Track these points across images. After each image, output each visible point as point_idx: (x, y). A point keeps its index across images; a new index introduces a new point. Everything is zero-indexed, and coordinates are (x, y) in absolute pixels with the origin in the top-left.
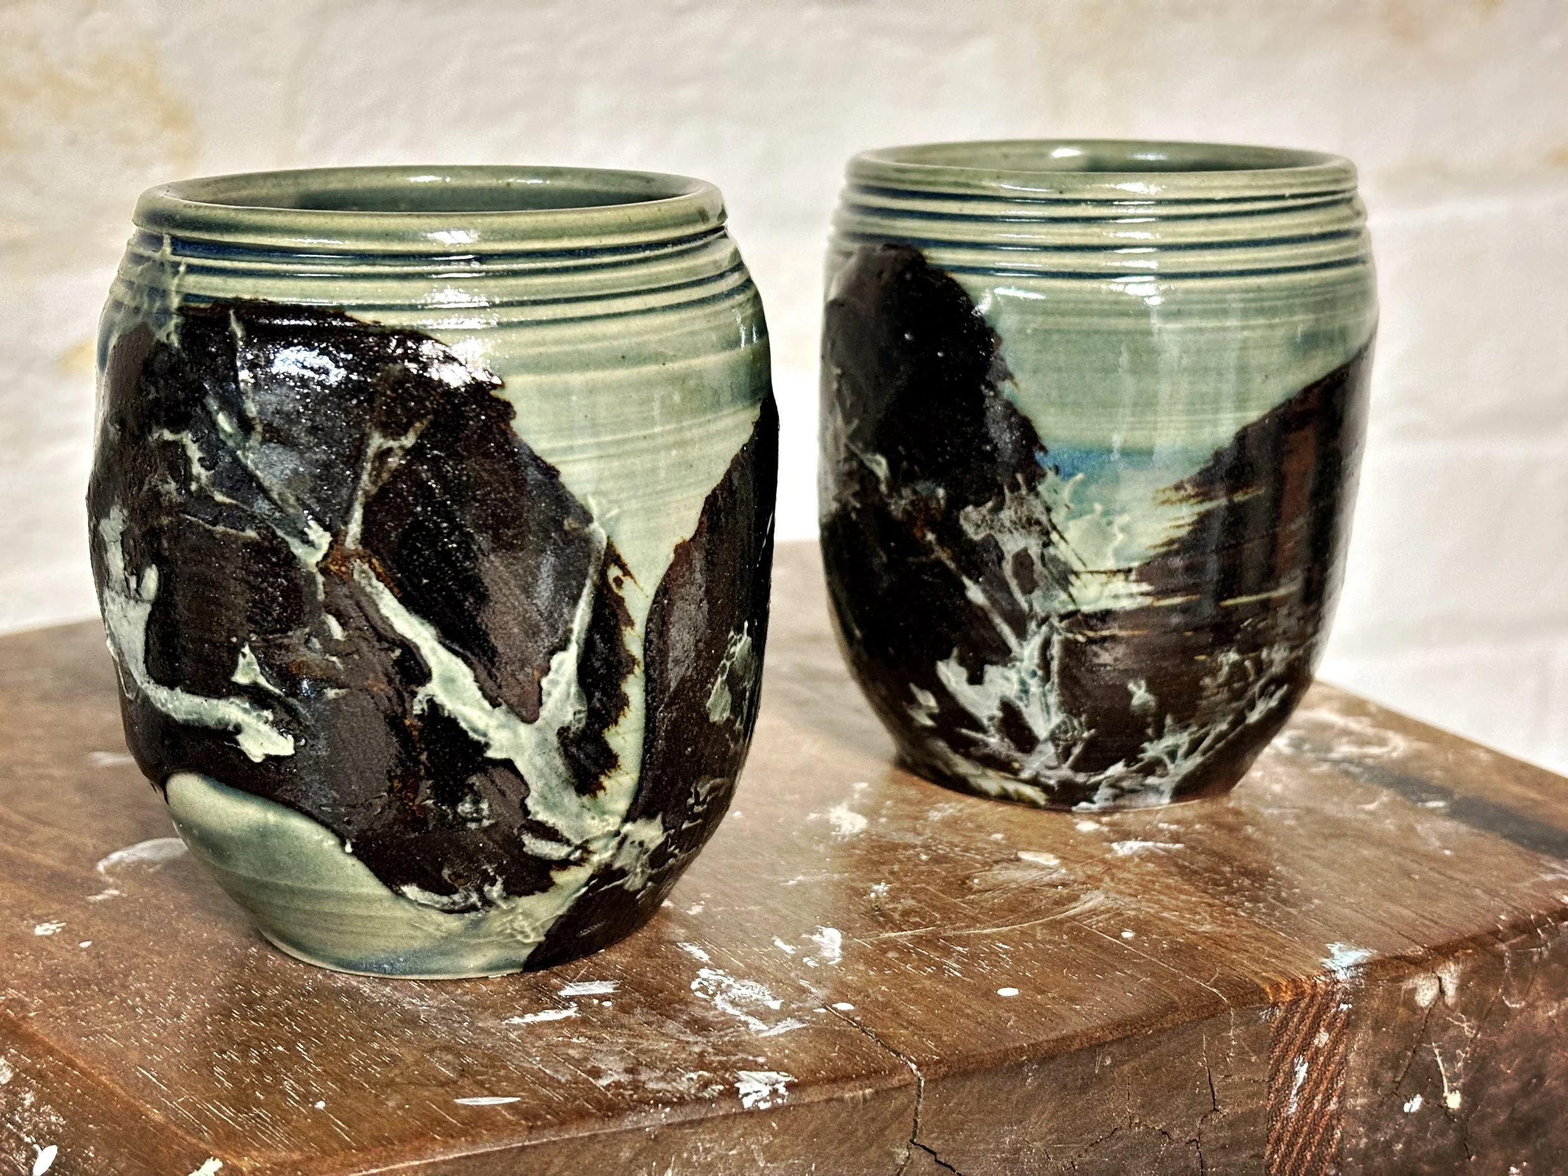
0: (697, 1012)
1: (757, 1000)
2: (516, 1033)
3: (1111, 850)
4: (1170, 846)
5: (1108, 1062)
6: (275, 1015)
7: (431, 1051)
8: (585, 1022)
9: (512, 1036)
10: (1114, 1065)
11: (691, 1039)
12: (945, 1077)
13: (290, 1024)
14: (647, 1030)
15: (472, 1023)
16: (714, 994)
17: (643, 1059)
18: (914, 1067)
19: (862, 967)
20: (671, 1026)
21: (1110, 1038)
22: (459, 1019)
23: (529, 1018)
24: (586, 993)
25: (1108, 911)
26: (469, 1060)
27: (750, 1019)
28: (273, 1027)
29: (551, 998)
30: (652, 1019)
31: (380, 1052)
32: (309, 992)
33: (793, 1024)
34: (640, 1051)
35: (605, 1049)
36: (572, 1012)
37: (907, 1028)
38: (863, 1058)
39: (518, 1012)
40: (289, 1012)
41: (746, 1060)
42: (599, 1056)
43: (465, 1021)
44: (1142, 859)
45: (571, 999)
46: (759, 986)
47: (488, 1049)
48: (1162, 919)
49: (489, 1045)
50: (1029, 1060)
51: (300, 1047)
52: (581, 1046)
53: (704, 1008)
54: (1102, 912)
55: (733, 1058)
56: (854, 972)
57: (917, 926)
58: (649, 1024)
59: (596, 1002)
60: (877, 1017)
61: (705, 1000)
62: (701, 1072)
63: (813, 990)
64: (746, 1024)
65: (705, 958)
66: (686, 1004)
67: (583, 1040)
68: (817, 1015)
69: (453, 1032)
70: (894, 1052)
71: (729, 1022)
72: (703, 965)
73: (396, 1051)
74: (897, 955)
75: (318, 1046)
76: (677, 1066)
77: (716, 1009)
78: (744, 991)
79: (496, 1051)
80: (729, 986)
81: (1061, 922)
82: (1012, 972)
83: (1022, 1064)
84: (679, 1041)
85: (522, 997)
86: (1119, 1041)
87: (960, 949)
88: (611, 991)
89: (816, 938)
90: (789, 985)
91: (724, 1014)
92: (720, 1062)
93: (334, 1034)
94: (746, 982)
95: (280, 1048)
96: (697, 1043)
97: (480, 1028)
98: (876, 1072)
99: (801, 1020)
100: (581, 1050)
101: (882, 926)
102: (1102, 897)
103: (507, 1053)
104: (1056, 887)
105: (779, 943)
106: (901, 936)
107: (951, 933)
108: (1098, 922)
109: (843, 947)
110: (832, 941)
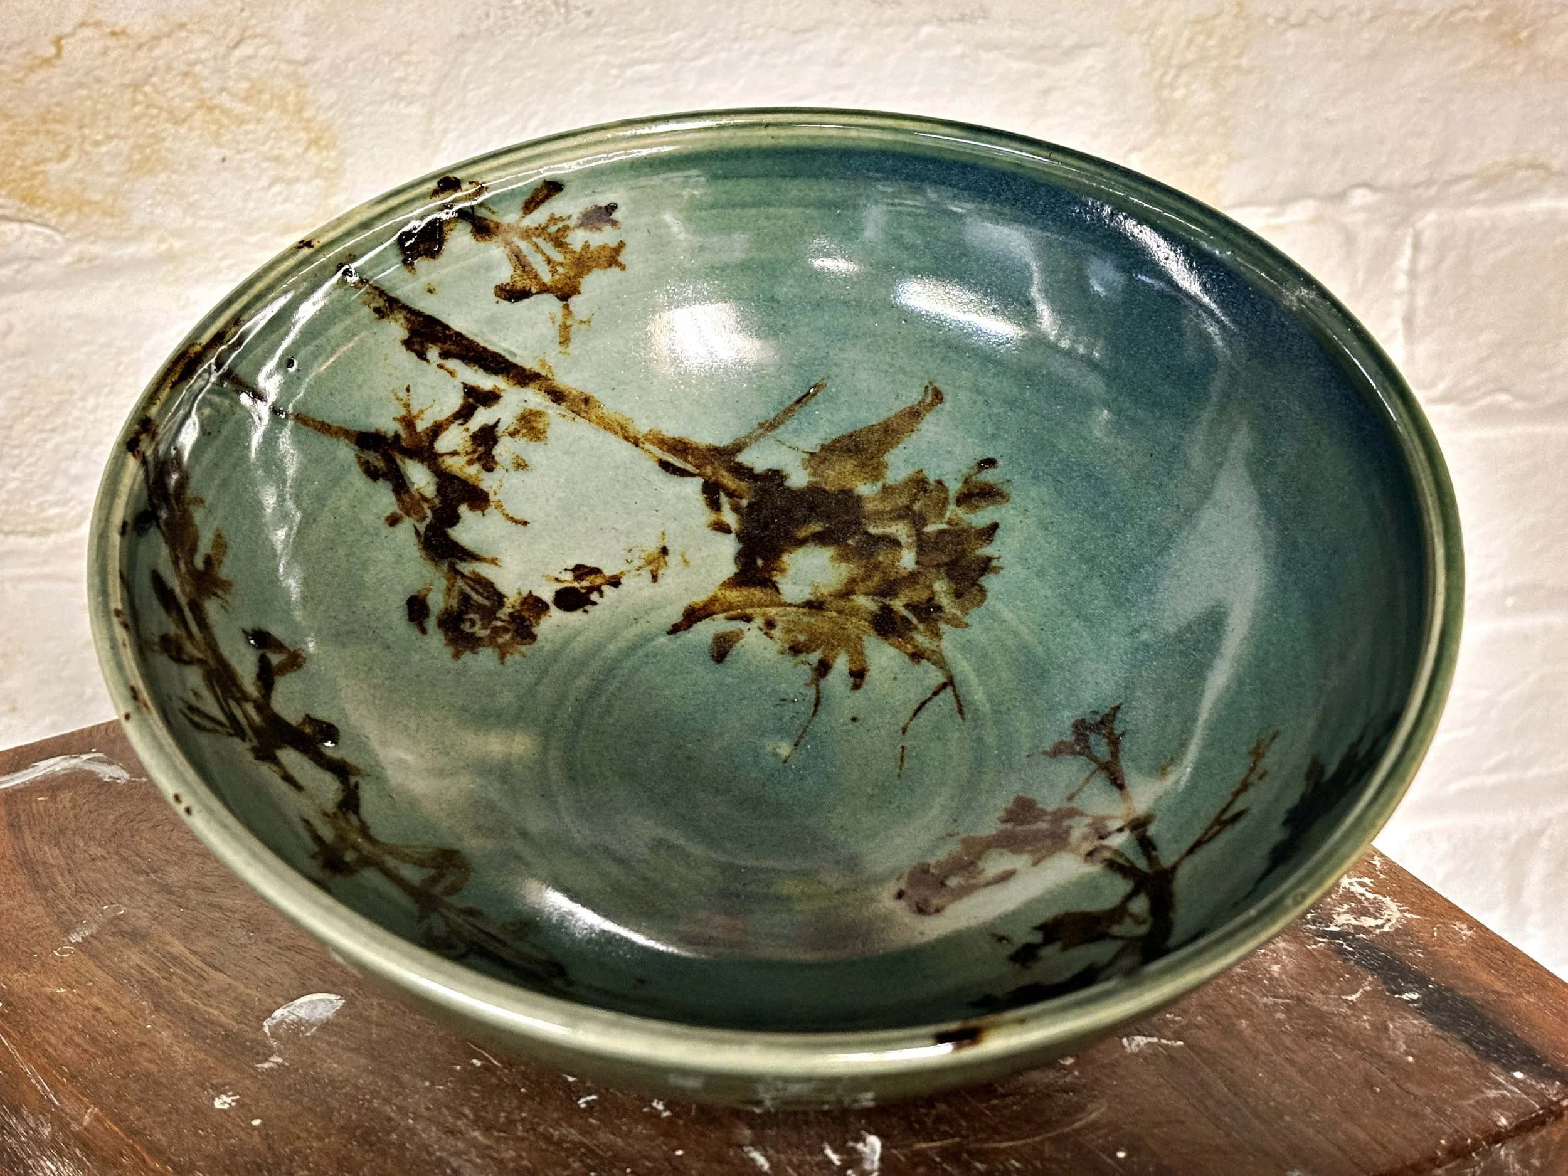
3: (1121, 1047)
4: (1171, 1043)
25: (1109, 1124)
44: (1145, 1059)
48: (1153, 1136)
54: (1104, 1127)
57: (945, 1135)
81: (1067, 1137)
87: (979, 1165)
89: (860, 1146)
101: (916, 1134)
102: (1105, 1108)
104: (1068, 1093)
105: (829, 1152)
106: (930, 1148)
107: (973, 1146)
108: (1099, 1137)
109: (882, 1159)
110: (873, 1151)
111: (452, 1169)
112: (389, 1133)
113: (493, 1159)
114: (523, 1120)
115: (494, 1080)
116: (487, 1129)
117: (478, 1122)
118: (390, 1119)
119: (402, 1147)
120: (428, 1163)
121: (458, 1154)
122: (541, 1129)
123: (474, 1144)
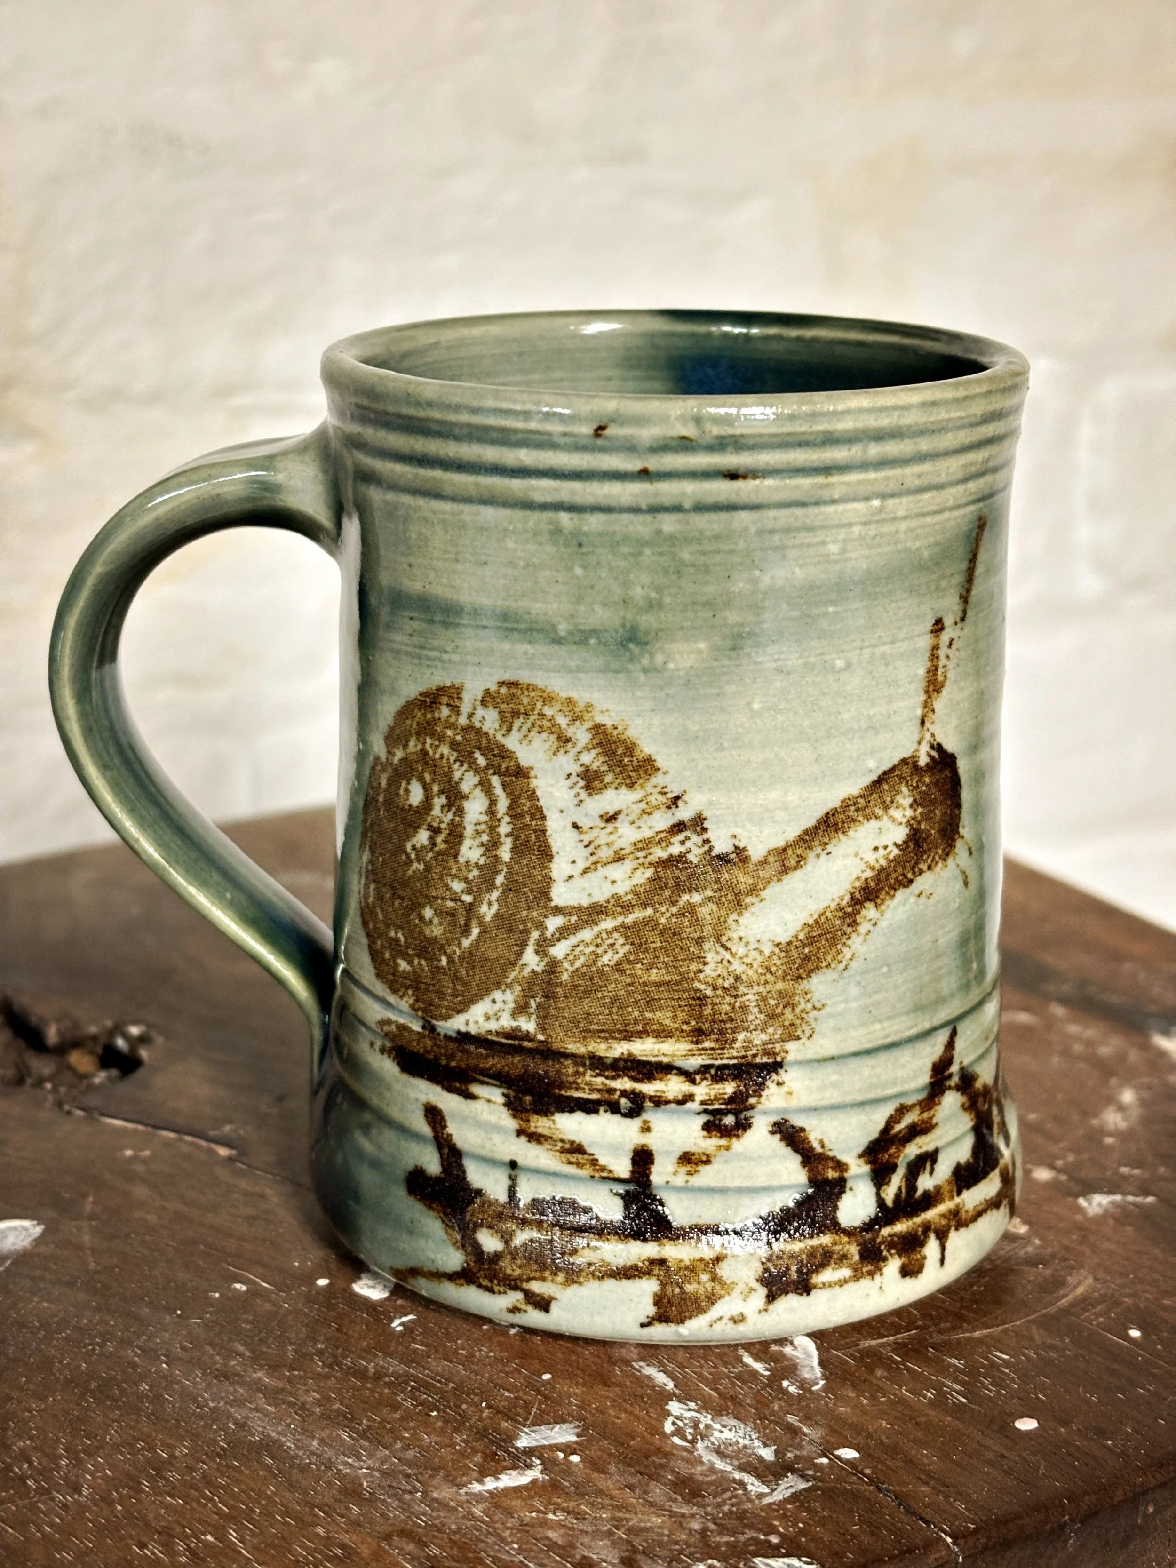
0: (683, 1468)
1: (745, 1447)
2: (480, 1506)
3: (1080, 1210)
4: (1139, 1199)
5: (1151, 1510)
6: (193, 1487)
7: (388, 1537)
8: (554, 1486)
9: (477, 1511)
10: (1156, 1511)
11: (685, 1510)
12: (985, 1549)
13: (212, 1500)
14: (631, 1498)
15: (425, 1493)
16: (693, 1442)
17: (639, 1543)
18: (949, 1540)
19: (852, 1394)
20: (657, 1491)
21: (1153, 1482)
22: (409, 1488)
23: (490, 1484)
24: (546, 1443)
25: (1103, 1298)
26: (436, 1551)
27: (747, 1478)
28: (194, 1505)
29: (506, 1451)
30: (633, 1481)
31: (328, 1541)
32: (223, 1448)
33: (793, 1482)
34: (630, 1531)
35: (590, 1529)
36: (534, 1474)
37: (927, 1484)
38: (886, 1528)
39: (475, 1475)
40: (208, 1481)
41: (757, 1541)
42: (586, 1540)
43: (417, 1491)
44: (1116, 1220)
45: (530, 1452)
46: (742, 1426)
47: (455, 1533)
48: (1165, 1308)
49: (453, 1527)
50: (1072, 1520)
51: (233, 1535)
52: (560, 1525)
53: (687, 1461)
54: (1098, 1302)
55: (742, 1538)
56: (846, 1401)
57: (896, 1329)
58: (631, 1487)
59: (561, 1455)
60: (888, 1467)
61: (685, 1449)
62: (710, 1561)
63: (805, 1430)
64: (742, 1484)
65: (670, 1385)
66: (667, 1455)
67: (560, 1516)
68: (818, 1468)
69: (405, 1507)
70: (922, 1519)
71: (723, 1484)
72: (670, 1396)
73: (345, 1538)
74: (885, 1374)
75: (253, 1535)
76: (681, 1552)
77: (702, 1463)
78: (727, 1435)
79: (464, 1535)
80: (708, 1427)
81: (1055, 1317)
82: (1022, 1395)
83: (1062, 1526)
84: (672, 1514)
85: (475, 1451)
86: (1163, 1485)
87: (953, 1361)
88: (574, 1438)
89: (788, 1350)
90: (776, 1423)
91: (712, 1470)
92: (728, 1544)
93: (267, 1514)
94: (726, 1420)
95: (209, 1538)
96: (693, 1516)
97: (436, 1500)
98: (910, 1551)
99: (804, 1477)
100: (562, 1531)
102: (1090, 1280)
103: (480, 1540)
104: (1036, 1266)
105: (748, 1360)
106: (883, 1345)
107: (937, 1338)
108: (1097, 1316)
109: (822, 1363)
110: (808, 1355)
111: (236, 1423)
112: (136, 1384)
113: (291, 1404)
114: (320, 1353)
115: (268, 1306)
116: (274, 1368)
117: (257, 1359)
118: (134, 1366)
119: (158, 1399)
120: (200, 1417)
121: (239, 1403)
122: (348, 1362)
123: (258, 1387)
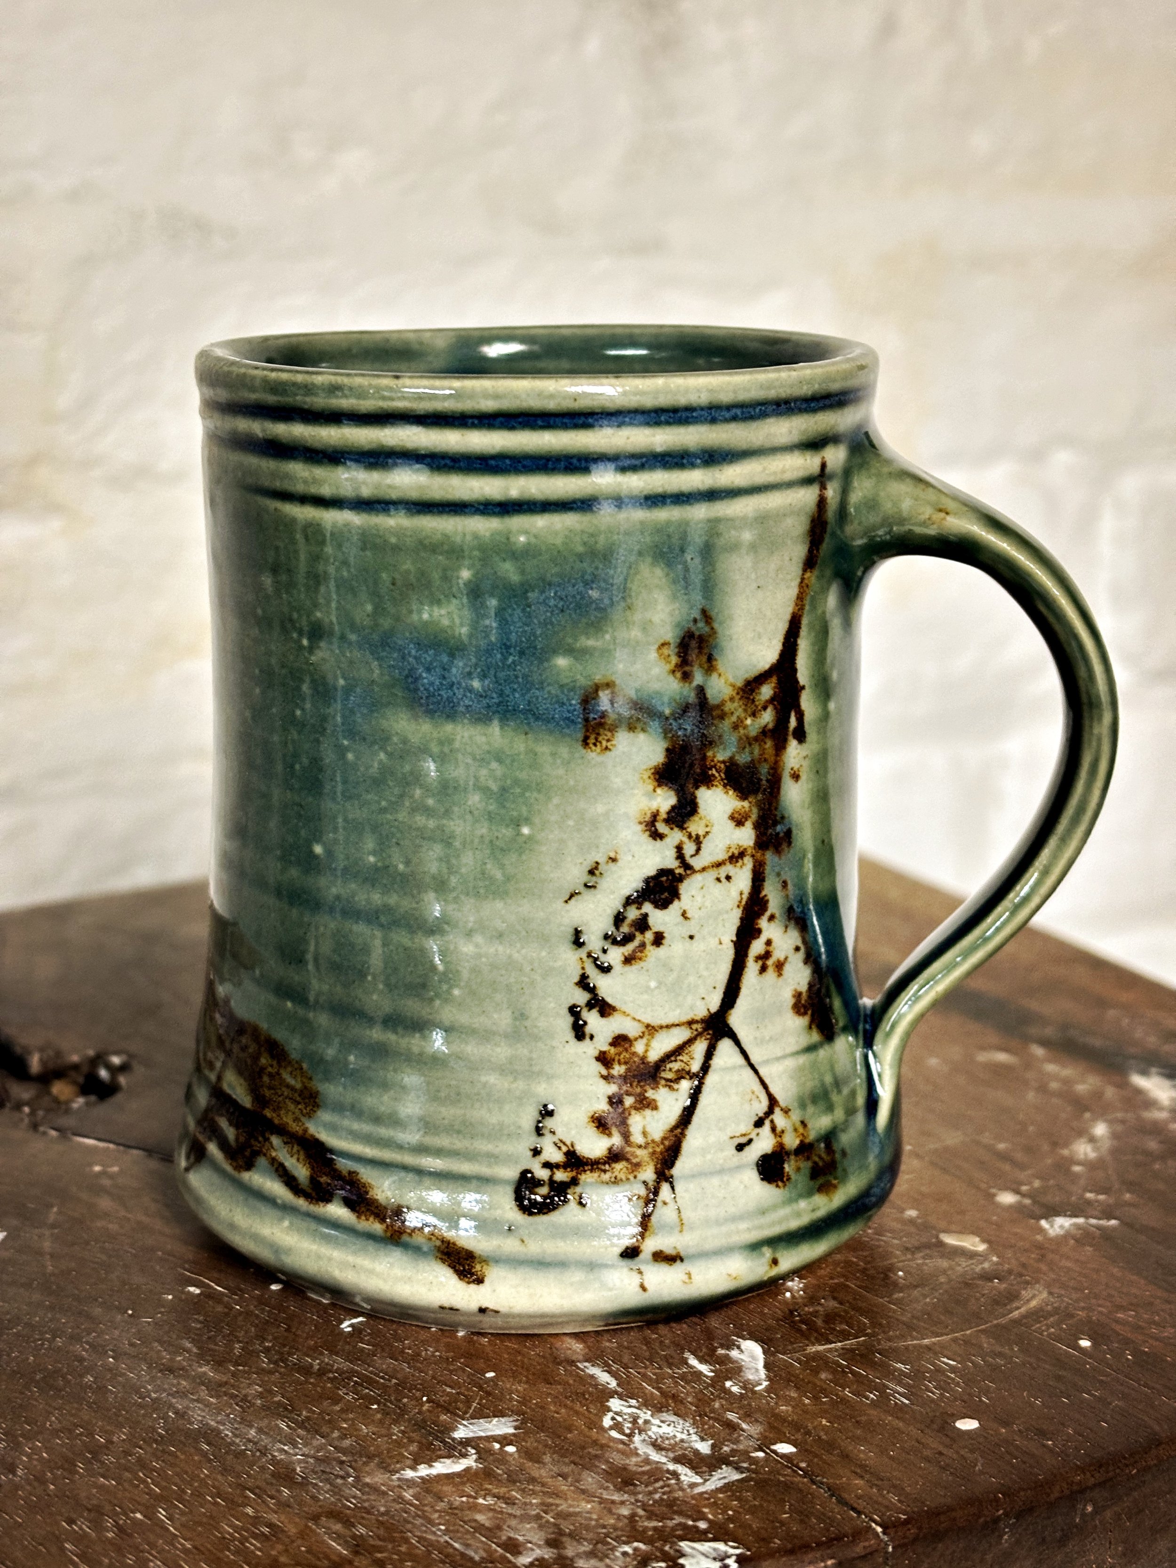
0: (616, 1458)
1: (682, 1441)
2: (411, 1491)
3: (1041, 1230)
4: (1103, 1222)
5: (1090, 1509)
6: (127, 1469)
7: (316, 1518)
8: (487, 1474)
9: (408, 1495)
10: (1095, 1512)
11: (616, 1497)
12: (916, 1539)
13: (145, 1482)
14: (563, 1486)
15: (357, 1478)
16: (630, 1436)
17: (567, 1527)
18: (879, 1529)
19: (794, 1394)
20: (590, 1480)
21: (1092, 1481)
22: (342, 1473)
23: (423, 1471)
24: (482, 1434)
25: (1056, 1311)
26: (363, 1531)
27: (680, 1469)
28: (126, 1485)
29: (443, 1441)
30: (566, 1470)
31: (256, 1520)
32: (160, 1435)
33: (727, 1475)
34: (559, 1515)
35: (518, 1513)
36: (470, 1462)
37: (862, 1477)
38: (818, 1518)
39: (408, 1462)
40: (142, 1464)
41: (684, 1527)
42: (513, 1522)
43: (350, 1476)
44: (1077, 1240)
45: (467, 1442)
46: (681, 1422)
47: (383, 1514)
48: (1117, 1321)
49: (382, 1509)
50: (1006, 1514)
51: (162, 1514)
52: (489, 1508)
53: (623, 1453)
54: (1051, 1314)
55: (670, 1524)
56: (788, 1401)
57: (845, 1336)
58: (564, 1476)
59: (497, 1446)
60: (825, 1462)
61: (622, 1442)
62: (636, 1544)
63: (744, 1426)
64: (675, 1475)
65: (613, 1384)
66: (602, 1447)
67: (490, 1501)
68: (755, 1461)
69: (336, 1491)
70: (853, 1509)
71: (656, 1473)
72: (612, 1394)
73: (274, 1518)
74: (830, 1377)
75: (183, 1513)
76: (607, 1535)
77: (637, 1455)
78: (666, 1430)
79: (393, 1517)
80: (646, 1422)
81: (1004, 1327)
82: (966, 1398)
83: (996, 1520)
84: (602, 1501)
85: (411, 1441)
86: (1101, 1484)
87: (899, 1365)
88: (512, 1431)
89: (734, 1354)
90: (716, 1420)
91: (647, 1461)
92: (655, 1529)
93: (198, 1495)
94: (665, 1416)
95: (138, 1515)
96: (623, 1503)
97: (368, 1485)
98: (839, 1539)
99: (738, 1469)
100: (491, 1514)
101: (805, 1336)
102: (1045, 1295)
103: (406, 1521)
104: (991, 1280)
105: (693, 1361)
106: (830, 1350)
107: (886, 1345)
108: (1048, 1327)
109: (767, 1366)
110: (754, 1358)
111: (176, 1413)
112: (82, 1376)
113: (233, 1396)
114: (267, 1350)
115: (220, 1309)
116: (219, 1363)
117: (203, 1356)
118: (81, 1360)
119: (101, 1390)
120: (141, 1406)
121: (182, 1394)
122: (294, 1359)
123: (202, 1381)
